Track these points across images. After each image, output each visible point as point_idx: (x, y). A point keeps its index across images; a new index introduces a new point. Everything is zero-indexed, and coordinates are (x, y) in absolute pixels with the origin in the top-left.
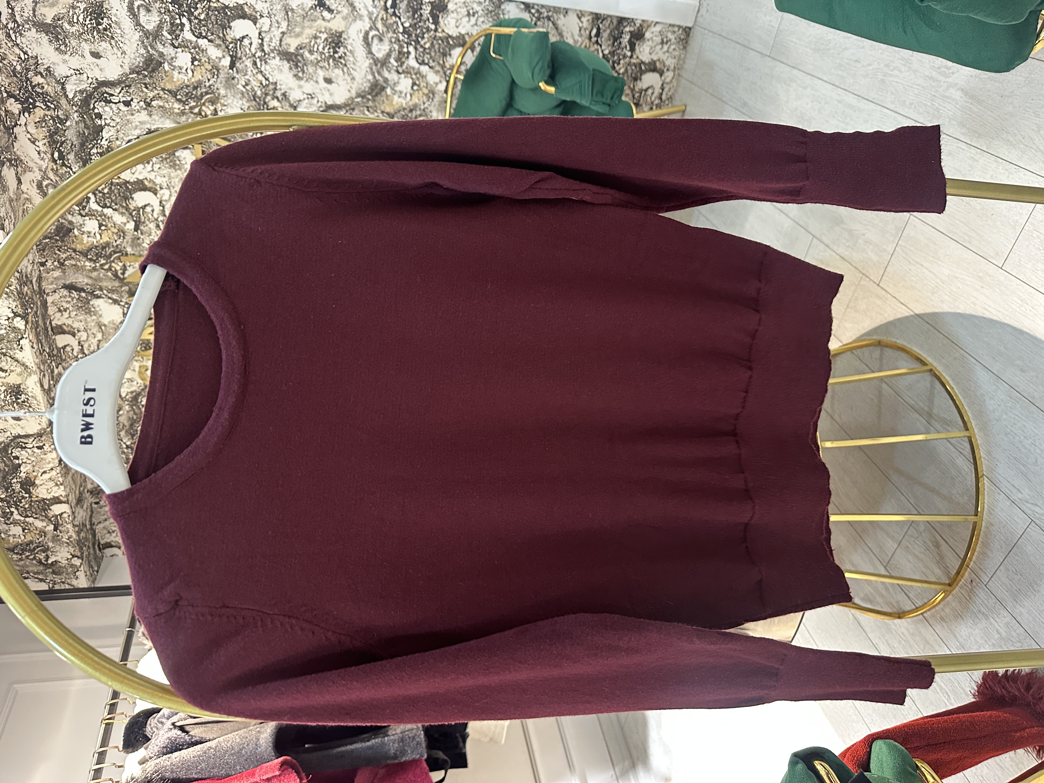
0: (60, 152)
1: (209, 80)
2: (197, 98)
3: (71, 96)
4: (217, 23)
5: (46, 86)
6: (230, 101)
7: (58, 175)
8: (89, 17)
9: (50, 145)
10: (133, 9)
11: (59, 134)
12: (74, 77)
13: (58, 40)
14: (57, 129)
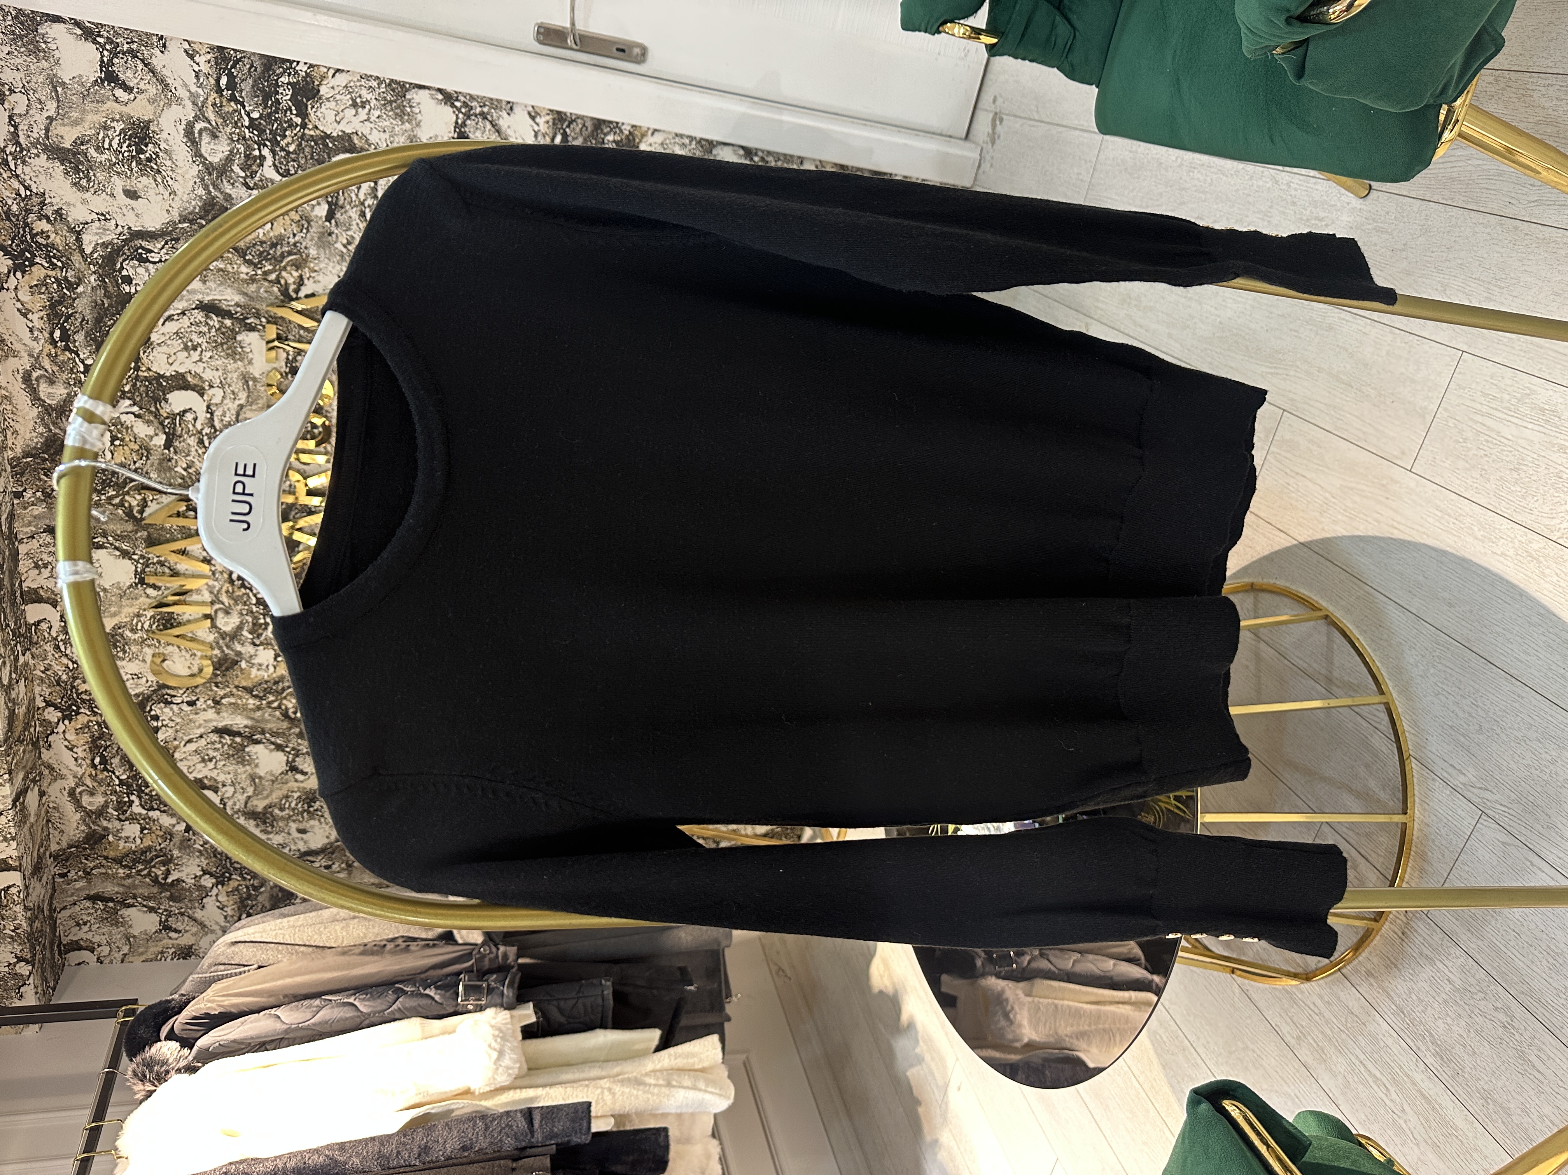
0: (64, 331)
1: (294, 235)
2: (275, 259)
3: (88, 250)
4: (312, 158)
5: (53, 236)
6: (322, 265)
7: (56, 364)
8: (127, 142)
9: (49, 320)
10: (193, 133)
11: (65, 304)
12: (97, 224)
13: (77, 171)
14: (63, 297)
